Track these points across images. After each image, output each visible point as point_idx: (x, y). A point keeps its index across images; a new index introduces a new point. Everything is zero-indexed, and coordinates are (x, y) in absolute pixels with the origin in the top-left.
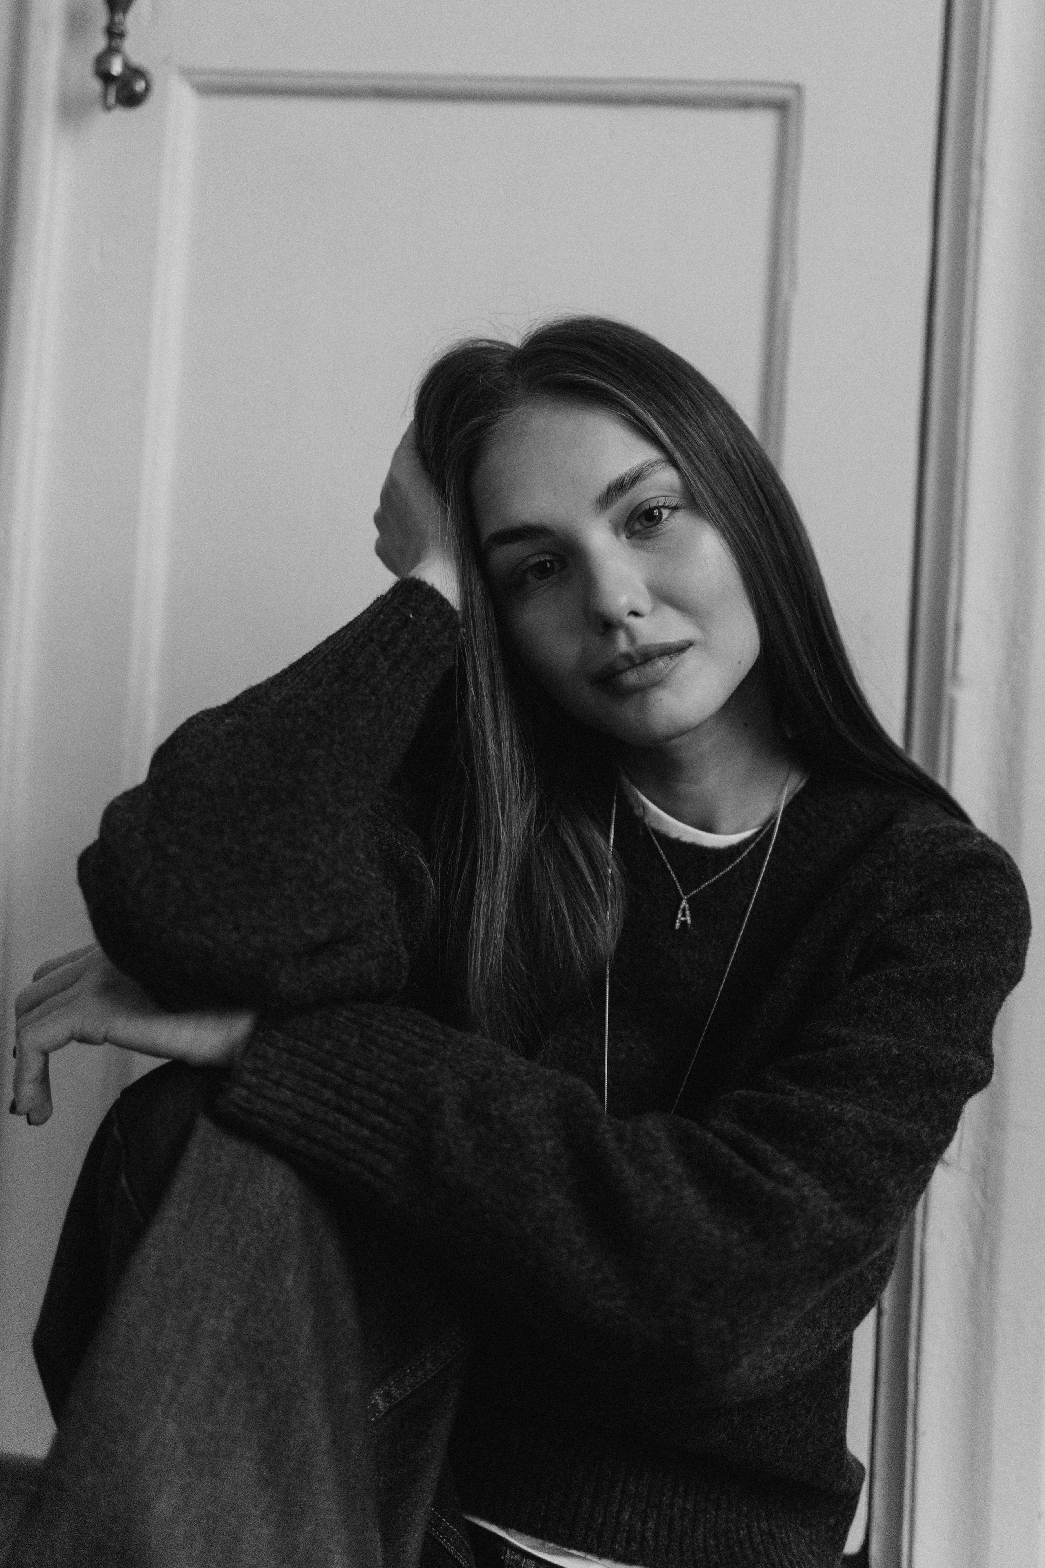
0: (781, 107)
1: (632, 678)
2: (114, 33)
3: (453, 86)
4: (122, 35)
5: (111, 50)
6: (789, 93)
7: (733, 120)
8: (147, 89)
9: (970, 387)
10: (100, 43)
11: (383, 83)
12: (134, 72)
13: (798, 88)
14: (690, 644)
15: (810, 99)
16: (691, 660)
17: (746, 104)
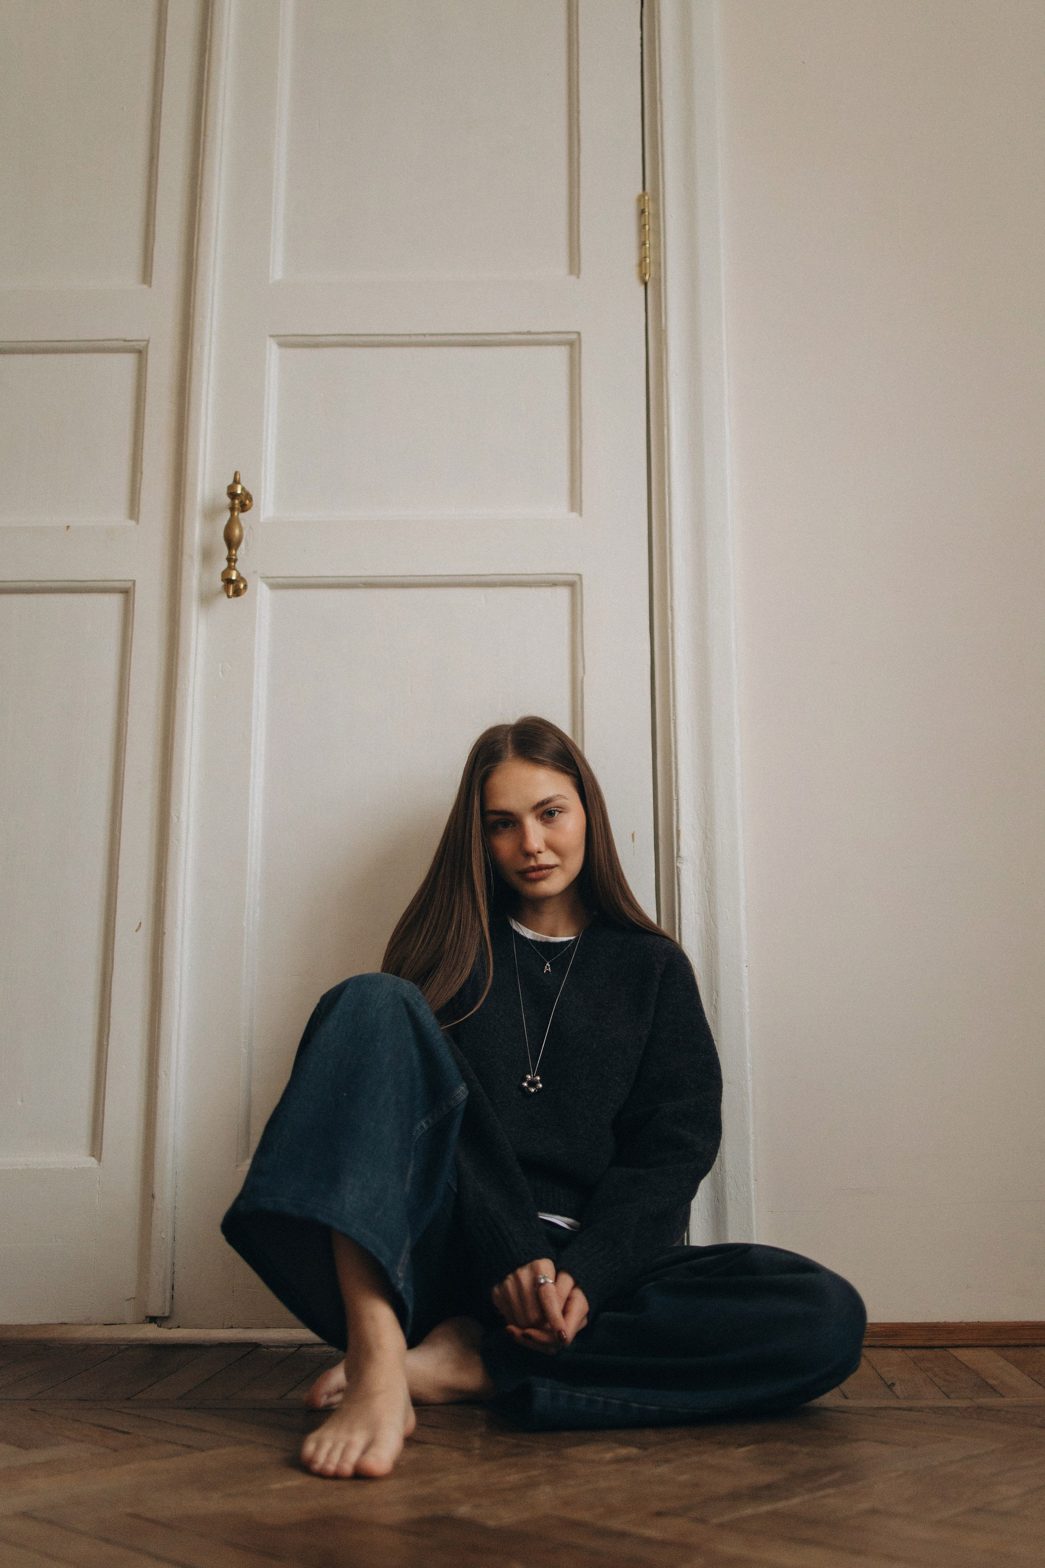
0: (571, 585)
1: (533, 875)
2: (231, 560)
3: (405, 580)
4: (235, 561)
5: (230, 568)
6: (576, 578)
7: (547, 592)
8: (245, 586)
9: (675, 715)
10: (224, 565)
11: (370, 580)
12: (240, 579)
13: (580, 575)
14: (557, 866)
15: (585, 582)
16: (557, 871)
17: (554, 584)
